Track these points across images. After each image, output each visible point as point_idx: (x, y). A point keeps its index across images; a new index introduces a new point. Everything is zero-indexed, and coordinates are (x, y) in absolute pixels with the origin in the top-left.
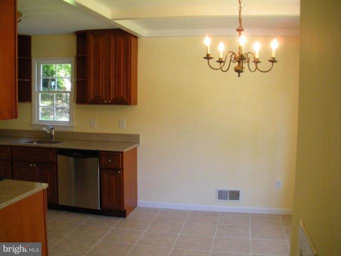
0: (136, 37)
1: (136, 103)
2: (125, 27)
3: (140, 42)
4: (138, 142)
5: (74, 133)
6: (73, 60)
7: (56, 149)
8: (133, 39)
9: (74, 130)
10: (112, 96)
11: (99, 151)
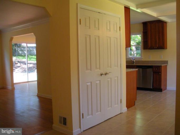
0: (166, 23)
1: (166, 48)
2: (162, 19)
3: (168, 24)
4: (168, 64)
5: (142, 61)
6: (142, 33)
7: (137, 66)
8: (165, 24)
9: (143, 60)
10: (157, 46)
11: (153, 66)
